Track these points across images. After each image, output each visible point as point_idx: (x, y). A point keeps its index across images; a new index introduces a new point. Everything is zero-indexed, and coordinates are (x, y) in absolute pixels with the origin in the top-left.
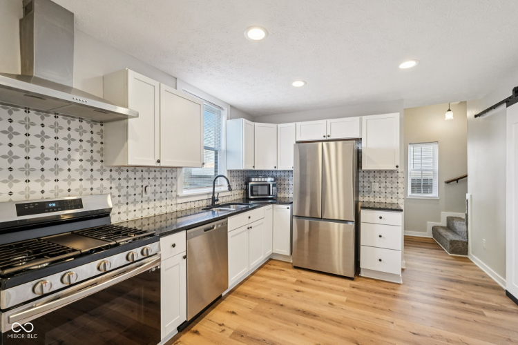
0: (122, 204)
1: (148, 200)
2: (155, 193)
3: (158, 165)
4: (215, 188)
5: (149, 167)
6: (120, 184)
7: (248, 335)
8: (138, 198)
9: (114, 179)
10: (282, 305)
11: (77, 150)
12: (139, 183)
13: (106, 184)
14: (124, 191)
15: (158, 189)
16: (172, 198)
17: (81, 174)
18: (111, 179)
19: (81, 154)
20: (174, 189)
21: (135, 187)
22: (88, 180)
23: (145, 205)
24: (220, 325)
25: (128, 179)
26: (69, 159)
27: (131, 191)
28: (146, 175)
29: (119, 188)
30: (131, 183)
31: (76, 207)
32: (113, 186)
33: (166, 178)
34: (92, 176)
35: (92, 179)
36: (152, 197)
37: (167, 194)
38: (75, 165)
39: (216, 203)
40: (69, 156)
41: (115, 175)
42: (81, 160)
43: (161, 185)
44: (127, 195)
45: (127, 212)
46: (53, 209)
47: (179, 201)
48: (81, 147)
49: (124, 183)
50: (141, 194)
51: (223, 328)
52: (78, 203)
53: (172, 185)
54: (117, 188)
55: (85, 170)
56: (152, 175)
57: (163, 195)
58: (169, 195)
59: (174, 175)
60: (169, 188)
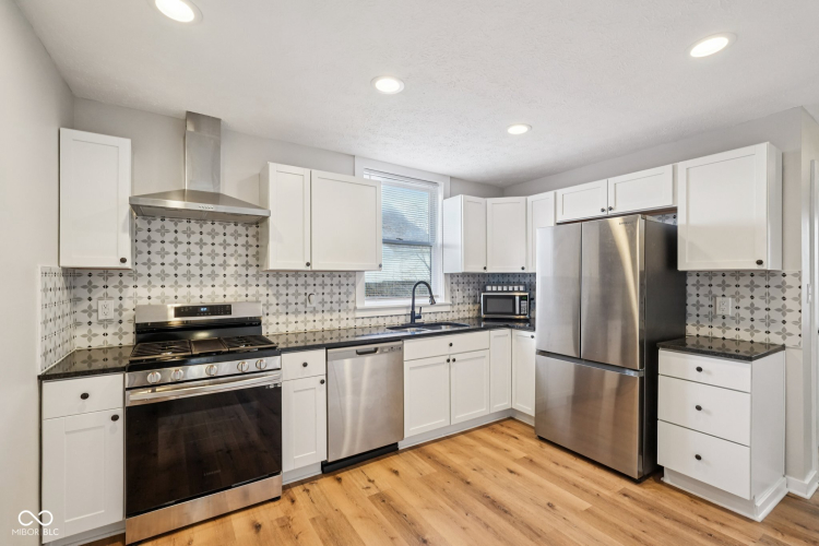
0: (281, 313)
1: (314, 311)
2: (323, 303)
3: (309, 268)
4: (416, 300)
5: (297, 271)
6: (278, 291)
7: (392, 503)
8: (301, 308)
9: (271, 285)
10: (468, 483)
11: (232, 255)
12: (302, 290)
13: (263, 290)
14: (283, 299)
15: (327, 298)
16: (347, 310)
17: (236, 279)
18: (268, 285)
19: (236, 259)
20: (351, 299)
21: (297, 295)
22: (243, 285)
23: (310, 317)
24: (370, 481)
25: (287, 285)
26: (224, 265)
27: (292, 299)
28: (310, 280)
29: (277, 295)
30: (292, 290)
31: (225, 314)
32: (270, 292)
33: (340, 285)
34: (247, 282)
35: (247, 284)
36: (320, 308)
37: (341, 305)
38: (231, 270)
39: (417, 321)
40: (225, 262)
41: (273, 281)
42: (236, 265)
43: (332, 294)
44: (287, 304)
45: (287, 323)
46: (204, 314)
47: (359, 314)
48: (236, 251)
49: (283, 290)
50: (304, 304)
51: (370, 484)
52: (226, 309)
53: (348, 294)
54: (274, 295)
55: (240, 275)
56: (319, 280)
57: (335, 306)
58: (343, 306)
59: (351, 281)
60: (343, 298)
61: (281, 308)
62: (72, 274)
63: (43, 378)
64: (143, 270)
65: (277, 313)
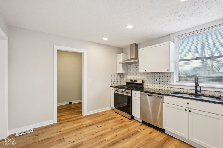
2: (160, 81)
8: (153, 82)
12: (154, 78)
13: (145, 77)
14: (149, 80)
15: (161, 80)
16: (168, 85)
18: (146, 76)
20: (169, 81)
23: (156, 85)
27: (151, 80)
28: (156, 75)
29: (148, 78)
30: (151, 77)
32: (146, 78)
33: (165, 76)
35: (142, 76)
36: (158, 83)
41: (147, 75)
43: (162, 79)
45: (150, 86)
47: (171, 86)
49: (149, 77)
52: (136, 81)
53: (168, 79)
56: (158, 75)
57: (163, 83)
58: (166, 83)
59: (169, 75)
60: (166, 80)
61: (149, 82)
62: (119, 74)
63: (110, 87)
64: (128, 73)
65: (148, 83)
